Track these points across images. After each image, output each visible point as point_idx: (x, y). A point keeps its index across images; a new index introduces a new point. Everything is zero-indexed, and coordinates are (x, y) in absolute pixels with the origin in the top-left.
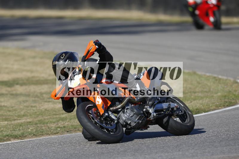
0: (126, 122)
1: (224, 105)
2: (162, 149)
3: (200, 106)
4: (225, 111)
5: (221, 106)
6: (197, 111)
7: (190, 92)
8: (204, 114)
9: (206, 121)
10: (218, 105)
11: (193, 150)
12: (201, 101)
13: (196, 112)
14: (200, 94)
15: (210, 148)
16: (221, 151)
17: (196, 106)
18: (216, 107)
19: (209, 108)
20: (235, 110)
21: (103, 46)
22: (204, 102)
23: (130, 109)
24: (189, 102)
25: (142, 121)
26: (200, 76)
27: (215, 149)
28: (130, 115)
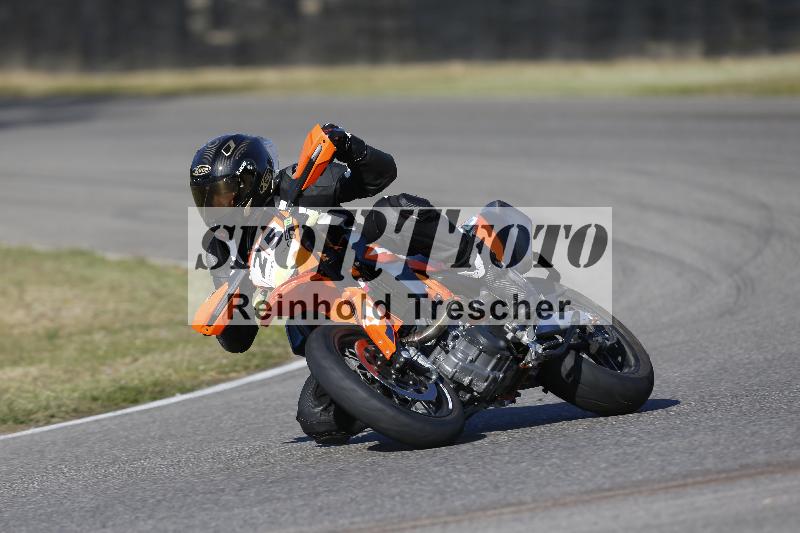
0: (455, 382)
1: (247, 364)
2: (43, 522)
3: (166, 373)
4: (250, 384)
5: (237, 368)
6: (157, 389)
7: (131, 327)
8: (179, 398)
9: (191, 422)
10: (226, 366)
11: (150, 522)
12: (167, 356)
13: (152, 392)
14: (164, 334)
15: (208, 512)
16: (245, 521)
17: (152, 373)
18: (220, 373)
19: (196, 377)
20: (284, 380)
22: (178, 358)
23: (462, 336)
24: (128, 360)
25: (505, 372)
27: (226, 514)
28: (466, 355)
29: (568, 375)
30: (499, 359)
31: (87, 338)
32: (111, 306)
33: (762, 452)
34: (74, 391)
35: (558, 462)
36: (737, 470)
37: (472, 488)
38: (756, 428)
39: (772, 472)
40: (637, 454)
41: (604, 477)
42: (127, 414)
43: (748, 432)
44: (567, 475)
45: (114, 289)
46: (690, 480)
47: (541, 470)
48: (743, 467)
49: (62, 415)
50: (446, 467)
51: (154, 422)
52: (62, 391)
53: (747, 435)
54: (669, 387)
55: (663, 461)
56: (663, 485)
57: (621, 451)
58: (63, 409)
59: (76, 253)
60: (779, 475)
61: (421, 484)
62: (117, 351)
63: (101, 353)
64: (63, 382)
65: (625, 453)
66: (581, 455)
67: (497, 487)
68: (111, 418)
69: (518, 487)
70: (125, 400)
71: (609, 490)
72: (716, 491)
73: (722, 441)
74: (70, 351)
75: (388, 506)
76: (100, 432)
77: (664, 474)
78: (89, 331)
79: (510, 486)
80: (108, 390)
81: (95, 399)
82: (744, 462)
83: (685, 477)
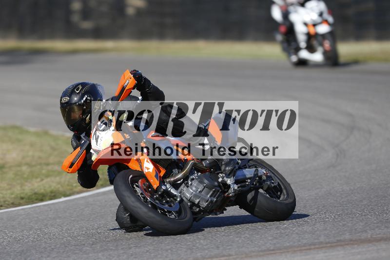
0: (190, 202)
3: (57, 187)
4: (98, 194)
6: (53, 194)
7: (40, 164)
8: (63, 199)
9: (69, 211)
12: (58, 179)
13: (50, 196)
14: (56, 168)
15: (77, 255)
17: (50, 187)
19: (71, 189)
21: (145, 79)
22: (63, 180)
23: (196, 179)
24: (39, 180)
25: (217, 198)
26: (56, 138)
27: (85, 256)
28: (197, 188)
29: (251, 201)
30: (214, 191)
31: (19, 169)
32: (31, 153)
33: (348, 234)
34: (12, 194)
35: (248, 236)
36: (335, 242)
37: (205, 247)
38: (345, 222)
39: (353, 244)
40: (287, 233)
41: (271, 244)
42: (37, 206)
43: (341, 224)
44: (252, 242)
45: (32, 145)
46: (313, 247)
47: (239, 240)
48: (338, 241)
49: (6, 205)
50: (194, 237)
51: (51, 210)
52: (6, 194)
53: (340, 226)
54: (303, 201)
55: (299, 237)
56: (299, 249)
57: (279, 232)
58: (7, 203)
59: (14, 127)
60: (356, 246)
61: (181, 245)
62: (33, 176)
63: (25, 176)
64: (7, 190)
65: (281, 233)
66: (260, 233)
67: (218, 247)
68: (30, 208)
69: (228, 248)
70: (36, 200)
71: (273, 250)
72: (325, 252)
73: (328, 228)
74: (11, 175)
75: (165, 255)
76: (24, 215)
77: (300, 243)
78: (20, 165)
79: (225, 247)
80: (29, 194)
81: (22, 198)
82: (339, 239)
83: (310, 245)
